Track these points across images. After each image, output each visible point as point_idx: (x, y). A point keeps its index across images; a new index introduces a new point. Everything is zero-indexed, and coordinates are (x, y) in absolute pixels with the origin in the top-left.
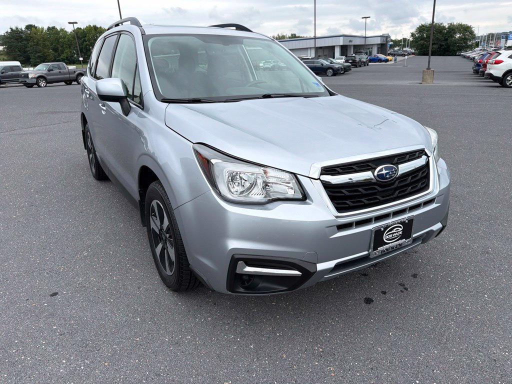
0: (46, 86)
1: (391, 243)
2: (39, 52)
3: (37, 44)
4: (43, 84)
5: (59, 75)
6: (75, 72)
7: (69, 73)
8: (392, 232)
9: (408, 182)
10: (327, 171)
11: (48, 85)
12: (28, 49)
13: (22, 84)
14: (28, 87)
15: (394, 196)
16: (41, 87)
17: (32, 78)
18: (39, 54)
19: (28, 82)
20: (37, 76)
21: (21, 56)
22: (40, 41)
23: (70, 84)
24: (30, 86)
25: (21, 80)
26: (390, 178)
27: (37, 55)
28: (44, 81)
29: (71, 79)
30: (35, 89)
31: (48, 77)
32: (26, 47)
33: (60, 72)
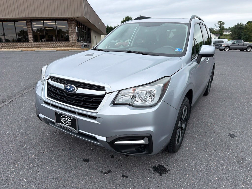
0: (228, 51)
1: (66, 125)
2: (247, 35)
3: (248, 31)
4: (227, 50)
5: (238, 46)
6: (247, 45)
7: (243, 45)
8: (65, 119)
9: (82, 99)
10: (51, 78)
11: (229, 50)
12: (242, 33)
13: (218, 49)
14: (220, 51)
15: (72, 102)
16: (226, 51)
17: (223, 47)
18: (246, 36)
19: (220, 48)
20: (225, 46)
21: (237, 37)
22: (250, 29)
23: (243, 51)
24: (221, 50)
25: (218, 47)
26: (71, 92)
27: (245, 36)
28: (228, 49)
29: (243, 48)
30: (223, 52)
31: (231, 47)
32: (241, 33)
33: (238, 45)
